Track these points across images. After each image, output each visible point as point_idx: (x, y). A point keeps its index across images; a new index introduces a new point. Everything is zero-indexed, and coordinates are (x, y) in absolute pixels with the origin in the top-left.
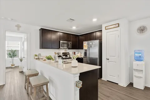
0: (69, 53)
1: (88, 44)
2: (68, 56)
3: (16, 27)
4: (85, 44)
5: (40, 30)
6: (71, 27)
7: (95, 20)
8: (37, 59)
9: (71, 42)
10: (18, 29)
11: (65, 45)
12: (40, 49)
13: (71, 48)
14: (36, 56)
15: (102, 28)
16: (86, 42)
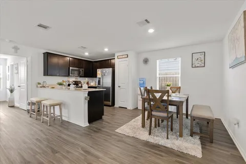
0: (80, 82)
1: (102, 72)
2: (80, 85)
3: (13, 50)
4: (99, 71)
5: (44, 54)
6: (84, 53)
7: (106, 50)
8: (41, 87)
9: (83, 69)
10: (16, 52)
11: (76, 73)
12: (44, 75)
13: (83, 76)
14: (39, 84)
15: (114, 56)
16: (100, 70)
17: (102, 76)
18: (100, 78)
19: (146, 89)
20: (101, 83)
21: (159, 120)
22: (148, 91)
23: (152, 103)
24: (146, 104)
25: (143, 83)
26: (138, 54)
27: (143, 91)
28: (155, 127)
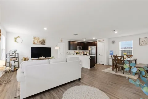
1: (91, 48)
7: (94, 38)
8: (69, 54)
9: (82, 47)
13: (82, 49)
17: (91, 50)
18: (90, 51)
19: (114, 56)
20: (91, 53)
21: (120, 67)
22: (115, 57)
23: (117, 61)
24: (114, 62)
25: (112, 53)
26: (109, 39)
27: (112, 56)
28: (119, 71)
